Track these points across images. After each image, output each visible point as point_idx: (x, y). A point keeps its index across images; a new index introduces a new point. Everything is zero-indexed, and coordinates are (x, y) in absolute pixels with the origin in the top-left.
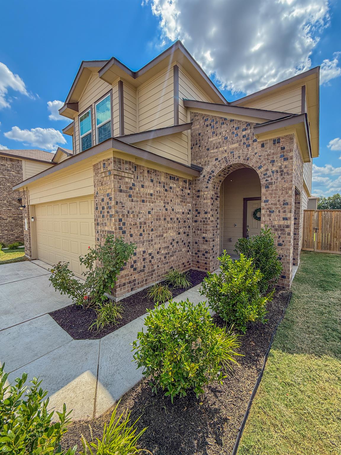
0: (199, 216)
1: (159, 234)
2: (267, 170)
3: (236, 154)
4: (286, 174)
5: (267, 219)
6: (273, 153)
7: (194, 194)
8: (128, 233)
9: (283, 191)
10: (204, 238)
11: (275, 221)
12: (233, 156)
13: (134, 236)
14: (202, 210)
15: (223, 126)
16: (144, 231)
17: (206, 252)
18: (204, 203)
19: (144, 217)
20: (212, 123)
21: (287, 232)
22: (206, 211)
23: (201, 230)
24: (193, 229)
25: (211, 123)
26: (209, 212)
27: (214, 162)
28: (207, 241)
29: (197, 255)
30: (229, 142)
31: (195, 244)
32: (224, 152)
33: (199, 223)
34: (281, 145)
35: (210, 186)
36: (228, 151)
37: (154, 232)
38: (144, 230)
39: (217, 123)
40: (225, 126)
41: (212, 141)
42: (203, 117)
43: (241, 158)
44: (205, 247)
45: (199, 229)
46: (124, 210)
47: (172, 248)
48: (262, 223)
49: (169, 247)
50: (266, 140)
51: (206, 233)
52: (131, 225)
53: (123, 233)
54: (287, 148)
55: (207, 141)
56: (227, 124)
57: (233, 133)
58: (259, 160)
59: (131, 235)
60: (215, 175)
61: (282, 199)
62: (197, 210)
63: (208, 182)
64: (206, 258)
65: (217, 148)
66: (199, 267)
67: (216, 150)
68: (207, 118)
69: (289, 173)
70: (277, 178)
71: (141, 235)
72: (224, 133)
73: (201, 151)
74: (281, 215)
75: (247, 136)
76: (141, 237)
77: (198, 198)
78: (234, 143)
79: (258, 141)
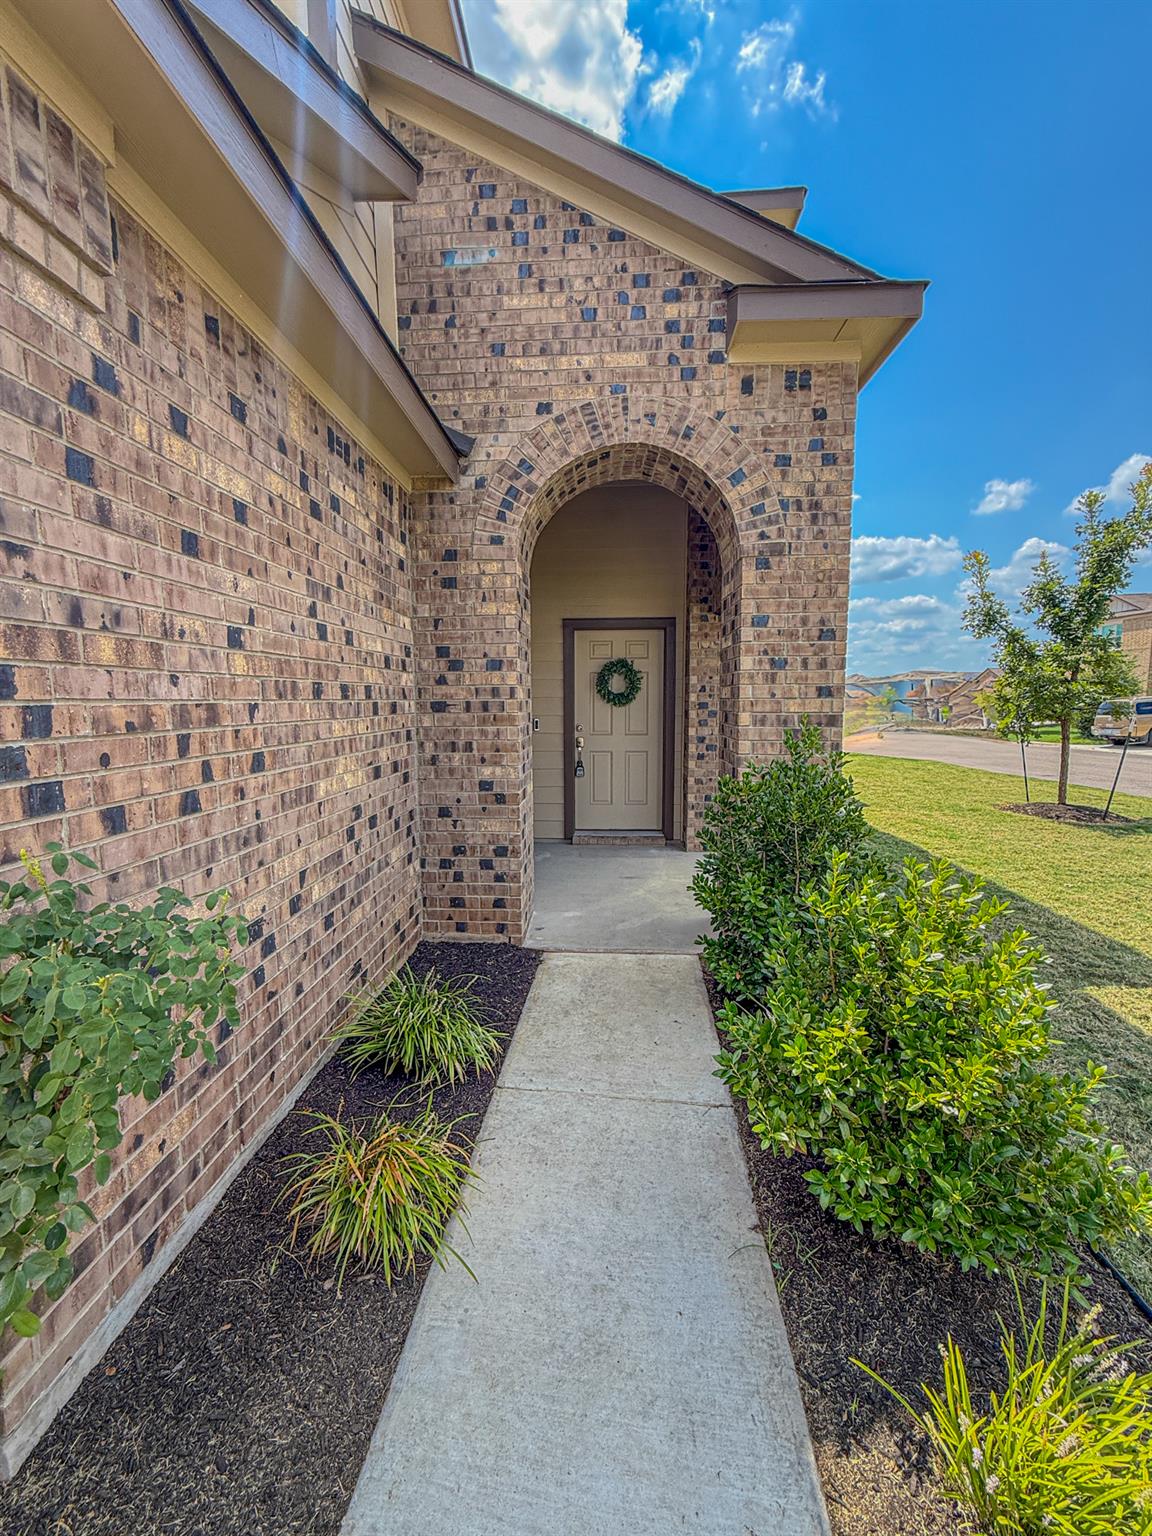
0: (458, 680)
1: (293, 786)
2: (764, 492)
3: (637, 399)
4: (830, 520)
5: (763, 691)
6: (785, 427)
7: (422, 569)
8: (85, 804)
9: (821, 586)
10: (485, 786)
11: (791, 702)
12: (625, 408)
13: (139, 821)
14: (475, 651)
15: (573, 250)
16: (207, 773)
17: (501, 852)
18: (485, 617)
19: (204, 666)
20: (517, 220)
21: (829, 743)
22: (492, 655)
23: (469, 747)
24: (421, 745)
25: (513, 217)
26: (511, 663)
27: (533, 423)
28: (500, 799)
29: (451, 872)
30: (603, 335)
31: (435, 820)
32: (582, 380)
33: (456, 713)
34: (814, 398)
35: (513, 534)
36: (598, 378)
37: (268, 775)
38: (206, 766)
39: (541, 222)
40: (582, 250)
41: (517, 313)
42: (470, 173)
43: (659, 421)
44: (495, 826)
45: (461, 744)
46: (28, 590)
47: (355, 858)
48: (744, 711)
49: (340, 854)
50: (759, 366)
51: (496, 764)
52: (111, 731)
53: (30, 811)
54: (833, 416)
55: (494, 303)
56: (593, 248)
57: (622, 298)
58: (733, 445)
59: (115, 820)
60: (540, 484)
61: (814, 617)
62: (442, 652)
63: (501, 517)
64: (499, 878)
65: (543, 352)
66: (461, 928)
67: (539, 363)
68: (489, 181)
69: (841, 515)
70: (799, 530)
71: (190, 804)
72: (578, 284)
73: (462, 349)
74: (810, 675)
75: (683, 326)
76: (193, 820)
77: (447, 591)
78: (628, 349)
79: (731, 360)
